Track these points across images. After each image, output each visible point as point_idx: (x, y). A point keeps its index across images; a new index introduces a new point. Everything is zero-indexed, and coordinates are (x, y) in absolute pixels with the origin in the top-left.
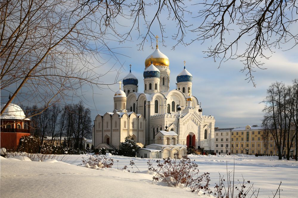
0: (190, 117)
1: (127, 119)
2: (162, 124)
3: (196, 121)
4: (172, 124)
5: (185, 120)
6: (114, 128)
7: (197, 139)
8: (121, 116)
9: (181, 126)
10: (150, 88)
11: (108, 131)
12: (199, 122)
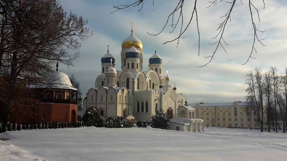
0: (169, 94)
1: (122, 93)
2: (148, 99)
3: (173, 98)
4: (157, 99)
5: (166, 97)
6: (109, 101)
7: (174, 113)
8: (117, 90)
9: (163, 101)
10: (133, 67)
11: (103, 103)
12: (175, 99)
